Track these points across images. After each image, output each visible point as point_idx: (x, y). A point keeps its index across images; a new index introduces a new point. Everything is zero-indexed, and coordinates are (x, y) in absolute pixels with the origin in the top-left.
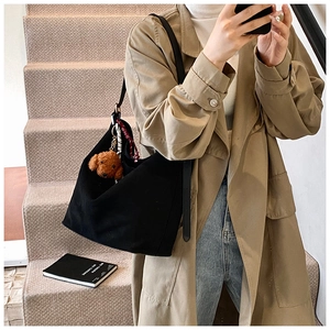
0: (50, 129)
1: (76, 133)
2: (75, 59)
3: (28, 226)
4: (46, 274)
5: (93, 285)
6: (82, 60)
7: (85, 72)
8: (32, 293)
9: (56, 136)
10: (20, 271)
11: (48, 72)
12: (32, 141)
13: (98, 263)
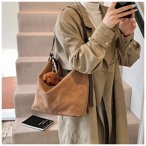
0: (27, 61)
1: (38, 63)
2: (39, 31)
3: (16, 103)
4: (23, 124)
5: (42, 129)
6: (42, 32)
7: (43, 37)
8: (16, 132)
9: (30, 65)
10: (12, 122)
11: (27, 37)
12: (19, 66)
13: (45, 120)
